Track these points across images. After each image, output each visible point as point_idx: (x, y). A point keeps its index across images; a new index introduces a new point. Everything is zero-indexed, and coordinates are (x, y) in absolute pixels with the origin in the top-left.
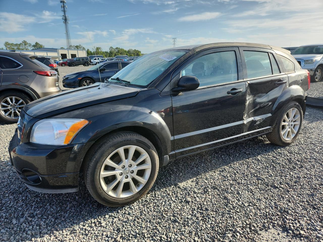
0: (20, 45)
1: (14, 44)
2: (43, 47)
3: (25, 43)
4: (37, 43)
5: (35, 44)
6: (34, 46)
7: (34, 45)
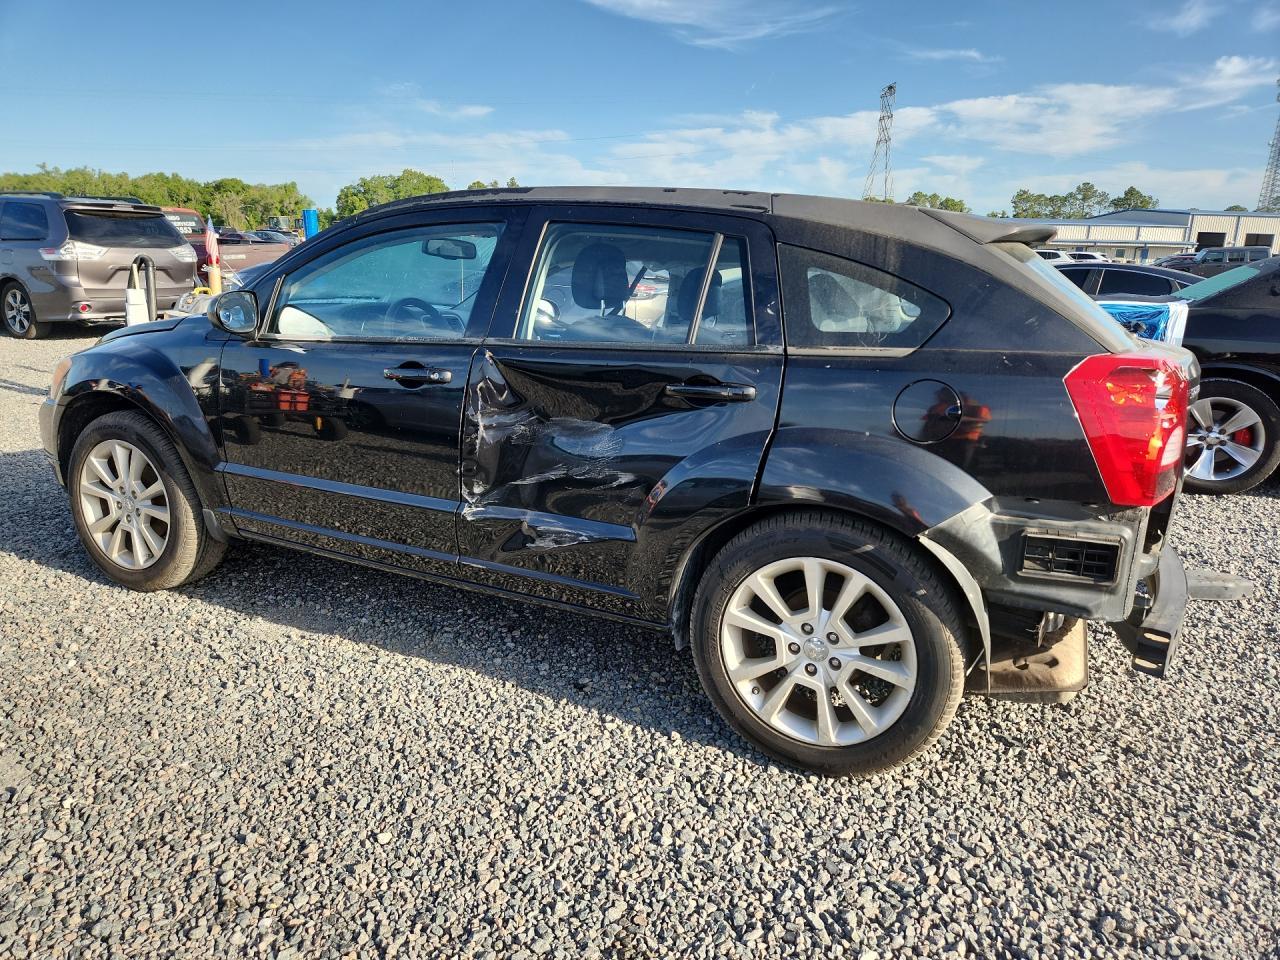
0: (1065, 199)
1: (1046, 199)
2: (1150, 207)
3: (1087, 191)
4: (1131, 192)
5: (1123, 196)
6: (1116, 203)
7: (1119, 199)
